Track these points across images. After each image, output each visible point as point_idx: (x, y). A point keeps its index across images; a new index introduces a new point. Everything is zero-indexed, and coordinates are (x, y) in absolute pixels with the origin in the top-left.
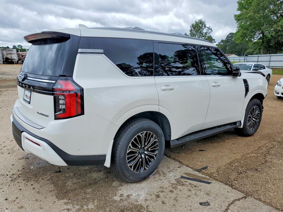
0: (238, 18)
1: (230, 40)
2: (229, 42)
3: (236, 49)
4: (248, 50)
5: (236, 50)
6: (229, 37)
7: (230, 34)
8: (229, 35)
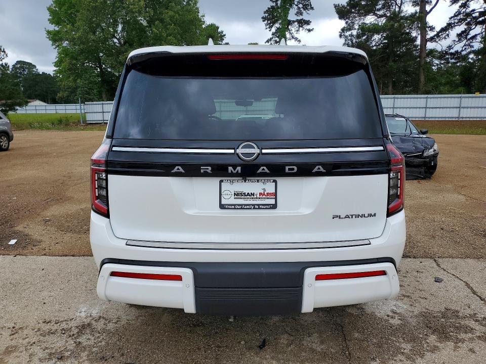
0: (55, 38)
1: (21, 73)
2: (20, 77)
3: (36, 91)
4: (59, 92)
5: (37, 93)
6: (17, 68)
7: (18, 62)
8: (16, 64)
